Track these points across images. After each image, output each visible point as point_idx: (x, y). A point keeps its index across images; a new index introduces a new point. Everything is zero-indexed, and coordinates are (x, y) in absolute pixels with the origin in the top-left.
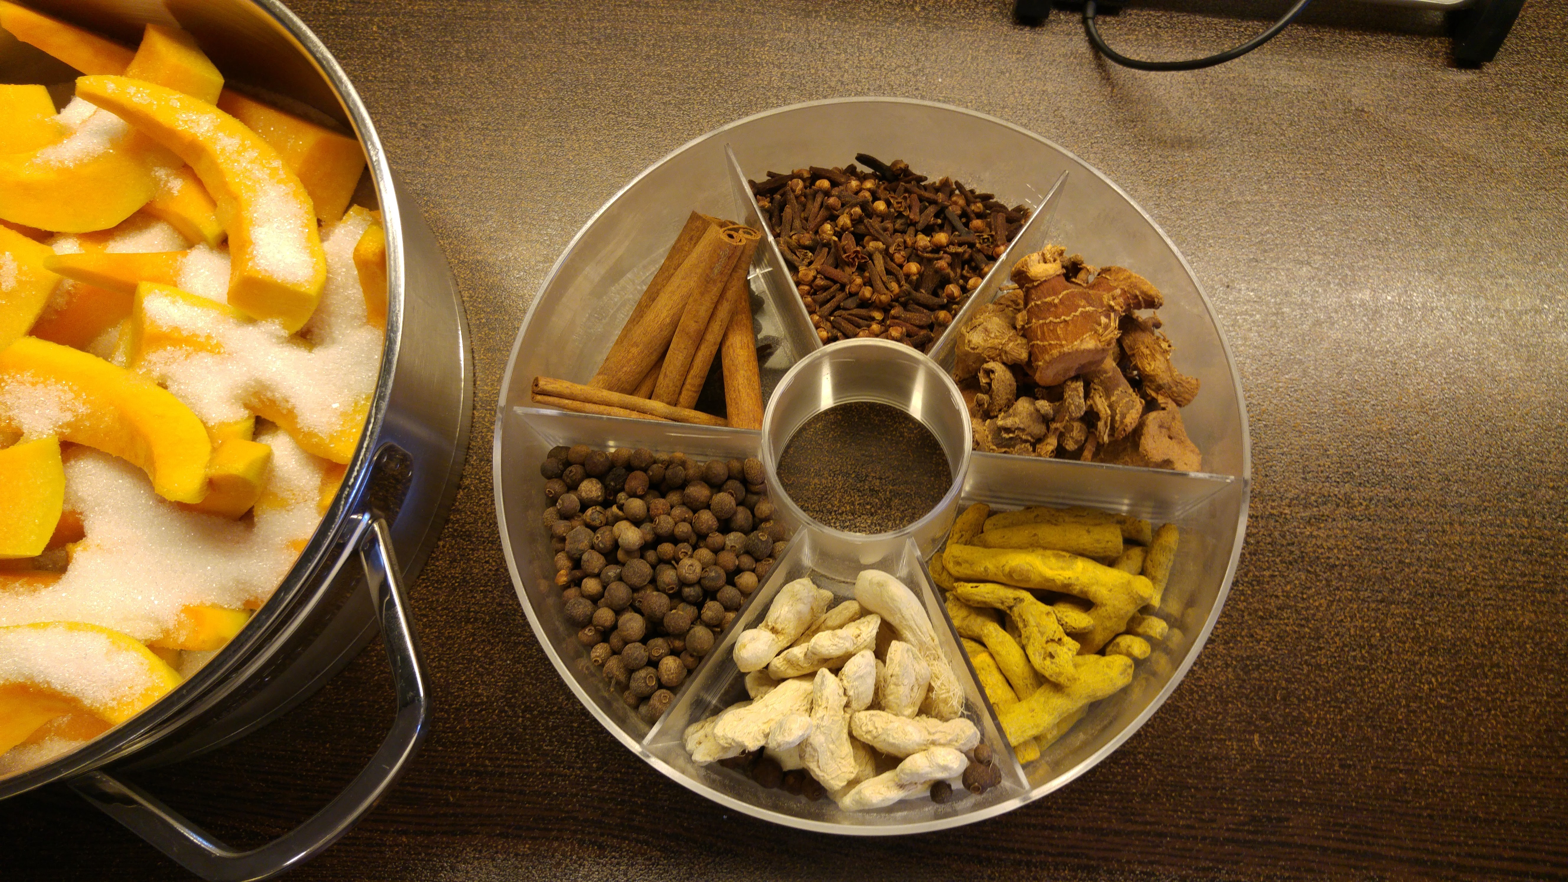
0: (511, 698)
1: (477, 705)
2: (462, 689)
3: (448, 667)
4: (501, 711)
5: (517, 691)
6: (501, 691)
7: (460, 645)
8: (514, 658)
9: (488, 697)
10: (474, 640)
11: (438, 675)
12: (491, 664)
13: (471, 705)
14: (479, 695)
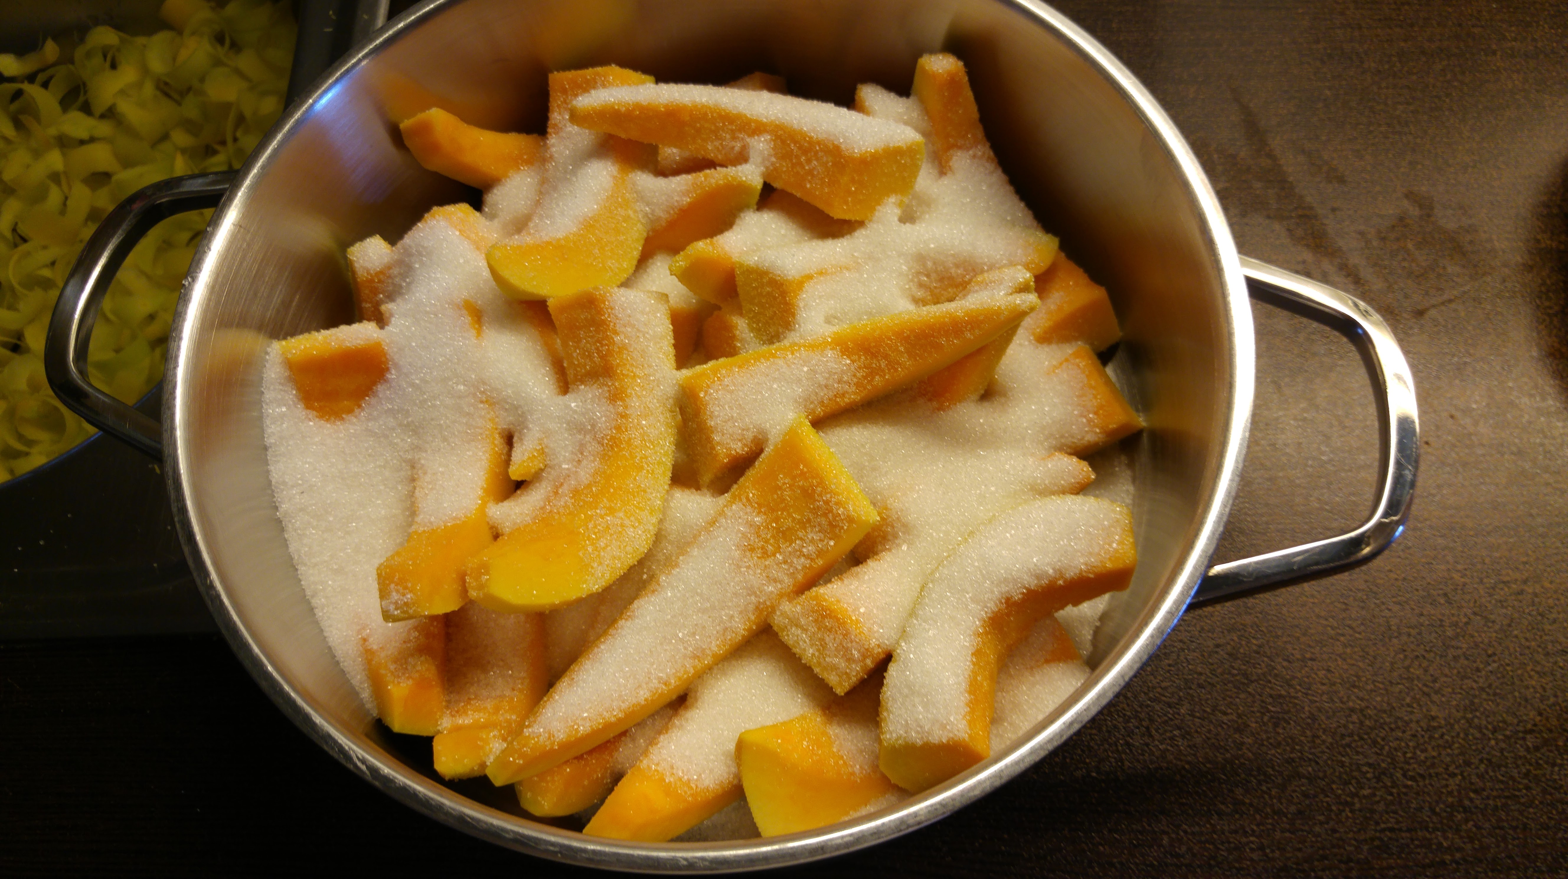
0: (1472, 719)
1: (1435, 728)
2: (1412, 713)
3: (1386, 690)
4: (1467, 735)
5: (1476, 710)
6: (1458, 711)
7: (1392, 664)
8: (1459, 672)
9: (1445, 719)
10: (1406, 656)
11: (1379, 699)
12: (1435, 681)
13: (1428, 730)
14: (1433, 718)
